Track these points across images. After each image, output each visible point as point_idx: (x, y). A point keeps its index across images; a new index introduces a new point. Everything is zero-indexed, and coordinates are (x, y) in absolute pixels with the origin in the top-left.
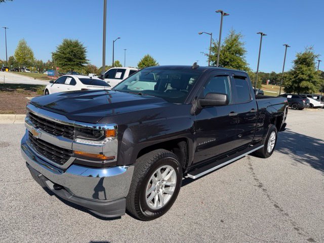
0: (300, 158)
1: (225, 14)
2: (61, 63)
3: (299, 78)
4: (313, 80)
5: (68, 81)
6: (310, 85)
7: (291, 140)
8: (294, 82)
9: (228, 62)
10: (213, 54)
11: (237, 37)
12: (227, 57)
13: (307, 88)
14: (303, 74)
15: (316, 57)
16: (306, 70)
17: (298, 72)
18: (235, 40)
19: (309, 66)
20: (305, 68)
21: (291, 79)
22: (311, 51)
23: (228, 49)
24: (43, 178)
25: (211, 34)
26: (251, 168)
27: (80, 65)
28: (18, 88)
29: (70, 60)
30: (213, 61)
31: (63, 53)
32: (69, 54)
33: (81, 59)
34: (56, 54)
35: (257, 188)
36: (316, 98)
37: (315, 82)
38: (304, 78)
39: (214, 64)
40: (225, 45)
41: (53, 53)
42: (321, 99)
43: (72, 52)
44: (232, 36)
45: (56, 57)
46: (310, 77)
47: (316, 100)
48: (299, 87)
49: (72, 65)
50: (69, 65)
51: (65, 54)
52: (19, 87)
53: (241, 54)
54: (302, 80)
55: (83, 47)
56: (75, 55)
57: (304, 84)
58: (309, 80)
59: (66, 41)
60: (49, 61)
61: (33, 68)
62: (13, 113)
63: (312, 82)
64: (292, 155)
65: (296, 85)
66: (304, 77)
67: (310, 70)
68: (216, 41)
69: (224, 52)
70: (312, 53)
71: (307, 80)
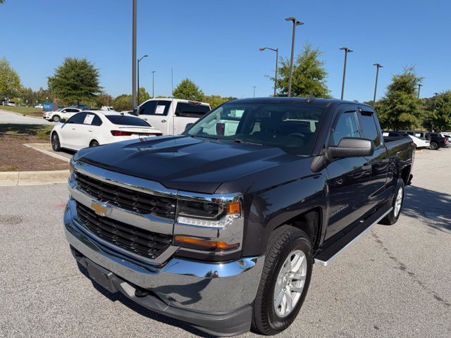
0: (435, 222)
1: (298, 23)
2: (61, 91)
3: (397, 110)
4: (416, 111)
5: (89, 119)
6: (411, 118)
7: (409, 196)
8: (391, 114)
9: (302, 89)
10: (282, 78)
11: (314, 54)
12: (301, 82)
13: (408, 123)
14: (402, 104)
15: (419, 80)
16: (406, 98)
17: (395, 101)
18: (312, 58)
19: (409, 93)
20: (404, 96)
21: (386, 111)
22: (412, 72)
23: (303, 71)
24: (115, 279)
25: (277, 51)
26: (379, 242)
27: (89, 94)
28: (8, 130)
29: (75, 87)
30: (282, 87)
31: (65, 78)
32: (74, 79)
33: (91, 86)
34: (53, 80)
35: (399, 271)
36: (419, 135)
37: (418, 113)
38: (403, 109)
39: (283, 92)
40: (298, 65)
41: (49, 78)
42: (426, 137)
43: (78, 75)
44: (307, 52)
45: (55, 83)
46: (412, 107)
47: (419, 138)
48: (397, 120)
49: (80, 95)
50: (74, 94)
51: (68, 79)
52: (9, 128)
53: (320, 78)
54: (400, 112)
55: (94, 68)
56: (82, 81)
57: (404, 117)
58: (410, 112)
59: (68, 60)
60: (41, 89)
61: (19, 99)
62: (13, 170)
63: (414, 114)
64: (422, 218)
65: (394, 119)
66: (404, 107)
67: (411, 98)
68: (285, 60)
69: (297, 75)
70: (413, 76)
71: (407, 112)
